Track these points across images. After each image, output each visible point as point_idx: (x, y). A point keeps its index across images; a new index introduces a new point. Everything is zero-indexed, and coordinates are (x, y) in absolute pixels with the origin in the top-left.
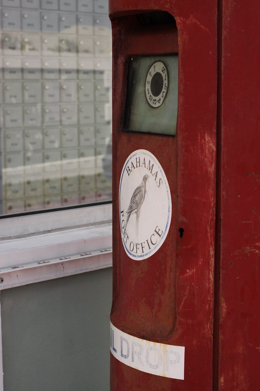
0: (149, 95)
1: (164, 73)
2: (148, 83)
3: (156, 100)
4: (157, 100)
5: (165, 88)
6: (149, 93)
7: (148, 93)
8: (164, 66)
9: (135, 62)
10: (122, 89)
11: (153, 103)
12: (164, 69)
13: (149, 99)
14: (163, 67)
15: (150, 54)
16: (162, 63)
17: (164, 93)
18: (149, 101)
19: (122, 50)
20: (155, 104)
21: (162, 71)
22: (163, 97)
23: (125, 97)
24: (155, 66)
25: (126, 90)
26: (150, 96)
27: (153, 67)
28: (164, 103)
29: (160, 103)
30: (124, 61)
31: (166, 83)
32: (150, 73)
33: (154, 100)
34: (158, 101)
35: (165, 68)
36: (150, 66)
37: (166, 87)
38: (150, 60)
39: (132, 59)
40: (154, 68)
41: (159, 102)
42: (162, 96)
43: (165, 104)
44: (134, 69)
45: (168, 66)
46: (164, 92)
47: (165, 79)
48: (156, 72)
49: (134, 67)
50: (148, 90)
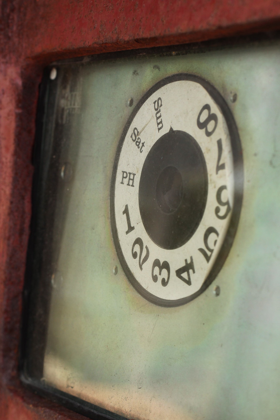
0: (133, 236)
1: (209, 134)
2: (126, 181)
3: (166, 266)
4: (174, 268)
5: (217, 210)
6: (131, 229)
7: (127, 229)
8: (209, 100)
9: (65, 88)
10: (12, 203)
11: (155, 279)
12: (212, 117)
13: (135, 255)
14: (207, 107)
15: (137, 41)
16: (198, 85)
17: (212, 237)
18: (132, 264)
19: (10, 34)
20: (164, 283)
21: (201, 125)
22: (208, 258)
23: (25, 238)
24: (158, 102)
25: (27, 206)
26: (139, 241)
27: (148, 106)
28: (213, 287)
29: (189, 282)
30: (19, 82)
31: (222, 188)
32: (136, 134)
33: (156, 263)
34: (179, 273)
35: (215, 109)
36: (135, 104)
37: (223, 204)
38: (135, 73)
39: (53, 75)
40: (158, 110)
41: (185, 275)
42: (201, 250)
43: (218, 294)
44: (62, 118)
45: (235, 100)
46: (211, 230)
47: (220, 167)
48: (165, 131)
49: (63, 110)
50: (126, 211)
